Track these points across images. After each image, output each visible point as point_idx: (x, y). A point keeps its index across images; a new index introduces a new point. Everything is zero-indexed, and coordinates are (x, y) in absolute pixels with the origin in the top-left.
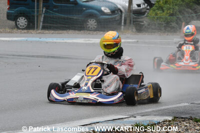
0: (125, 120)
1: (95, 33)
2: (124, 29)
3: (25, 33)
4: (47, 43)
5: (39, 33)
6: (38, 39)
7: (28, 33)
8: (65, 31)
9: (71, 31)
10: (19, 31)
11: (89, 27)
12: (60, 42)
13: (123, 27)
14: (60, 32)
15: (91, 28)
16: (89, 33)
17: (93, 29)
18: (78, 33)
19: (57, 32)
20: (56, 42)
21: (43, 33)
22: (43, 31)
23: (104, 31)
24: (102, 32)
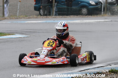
0: (105, 67)
1: (86, 16)
2: (103, 14)
5: (53, 18)
6: (52, 21)
9: (72, 16)
10: (42, 17)
11: (83, 13)
13: (102, 13)
16: (83, 17)
17: (85, 14)
18: (76, 17)
19: (64, 16)
21: (56, 18)
22: (56, 16)
23: (92, 15)
24: (90, 16)
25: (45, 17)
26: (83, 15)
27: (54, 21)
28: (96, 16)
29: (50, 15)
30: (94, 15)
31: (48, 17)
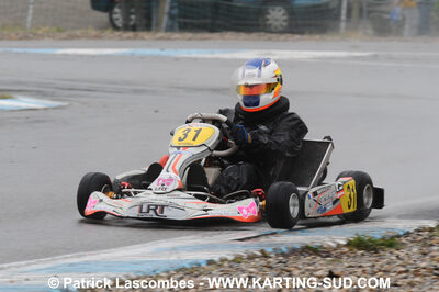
1: (283, 37)
2: (347, 28)
3: (129, 38)
4: (177, 59)
5: (161, 38)
6: (156, 52)
7: (135, 38)
8: (216, 35)
9: (229, 35)
10: (117, 33)
11: (270, 25)
12: (205, 59)
13: (343, 25)
14: (207, 35)
15: (276, 28)
16: (270, 39)
17: (280, 29)
18: (245, 39)
19: (199, 35)
20: (196, 59)
21: (169, 39)
22: (169, 34)
23: (302, 33)
24: (297, 36)
25: (131, 34)
26: (272, 32)
27: (162, 50)
28: (317, 37)
29: (148, 27)
30: (311, 33)
31: (141, 34)
